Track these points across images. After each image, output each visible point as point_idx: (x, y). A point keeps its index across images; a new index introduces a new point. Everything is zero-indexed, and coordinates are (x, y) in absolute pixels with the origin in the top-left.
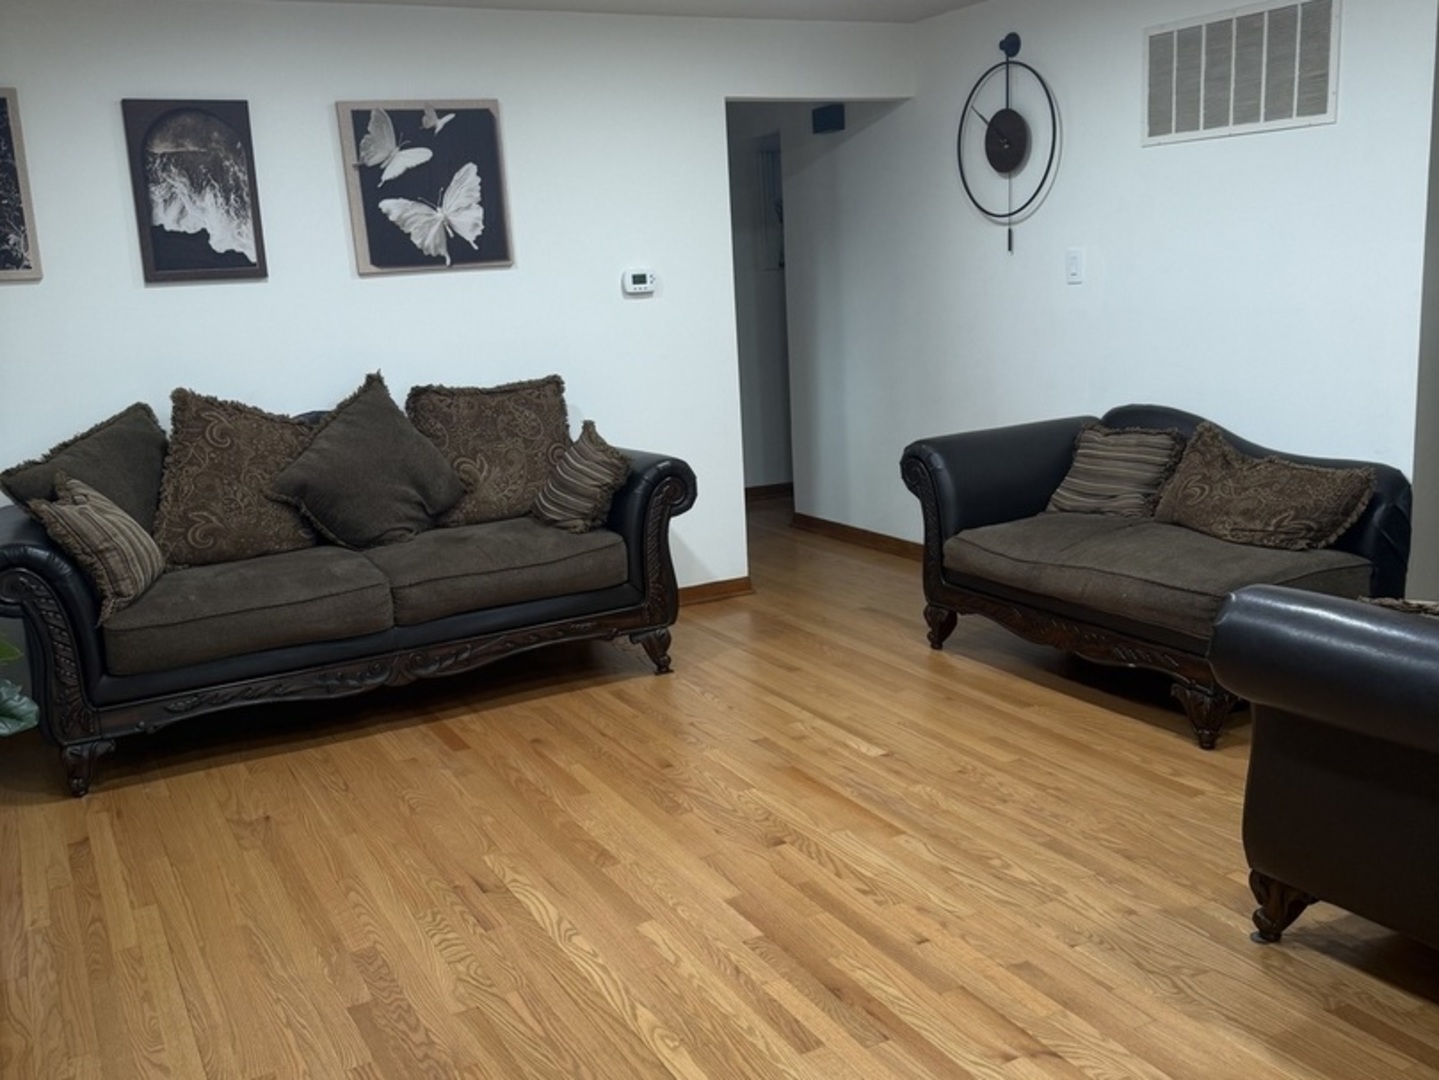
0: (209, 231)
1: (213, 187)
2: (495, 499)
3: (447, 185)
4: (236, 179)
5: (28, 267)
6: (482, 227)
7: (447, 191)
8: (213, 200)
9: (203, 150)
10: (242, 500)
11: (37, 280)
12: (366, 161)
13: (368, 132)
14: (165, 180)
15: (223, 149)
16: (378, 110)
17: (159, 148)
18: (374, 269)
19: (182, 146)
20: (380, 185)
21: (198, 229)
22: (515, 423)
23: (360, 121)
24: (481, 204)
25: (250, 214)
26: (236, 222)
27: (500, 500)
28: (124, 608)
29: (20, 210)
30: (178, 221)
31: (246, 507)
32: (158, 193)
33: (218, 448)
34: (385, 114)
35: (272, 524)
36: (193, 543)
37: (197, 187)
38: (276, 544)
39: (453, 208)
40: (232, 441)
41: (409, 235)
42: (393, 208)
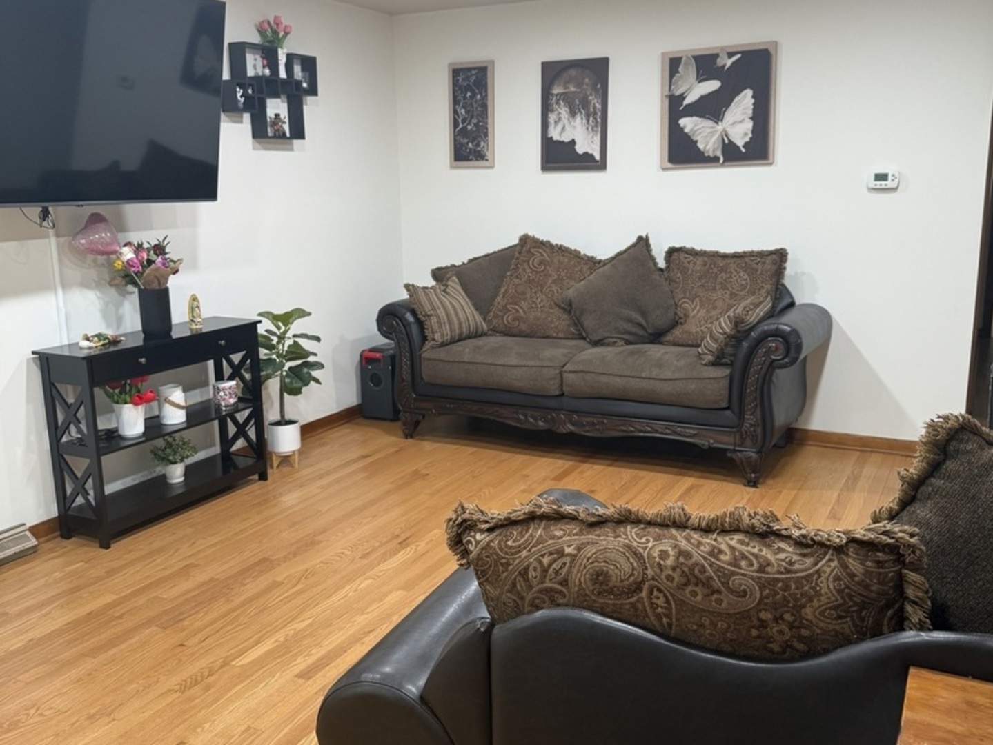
0: (576, 140)
1: (581, 113)
2: (694, 331)
3: (728, 105)
4: (595, 107)
5: (487, 160)
6: (750, 135)
7: (727, 111)
8: (580, 121)
9: (578, 90)
10: (540, 303)
11: (492, 167)
12: (674, 92)
13: (678, 72)
14: (557, 110)
15: (590, 89)
16: (687, 57)
17: (557, 90)
18: (669, 165)
19: (568, 88)
20: (681, 108)
21: (570, 139)
22: (730, 280)
23: (674, 65)
24: (752, 118)
25: (599, 129)
26: (591, 135)
27: (697, 332)
28: (436, 348)
29: (487, 128)
30: (560, 134)
31: (541, 307)
32: (552, 117)
33: (533, 271)
34: (692, 59)
35: (554, 320)
36: (505, 322)
37: (573, 114)
38: (554, 332)
39: (731, 122)
40: (545, 268)
41: (696, 142)
42: (688, 123)
